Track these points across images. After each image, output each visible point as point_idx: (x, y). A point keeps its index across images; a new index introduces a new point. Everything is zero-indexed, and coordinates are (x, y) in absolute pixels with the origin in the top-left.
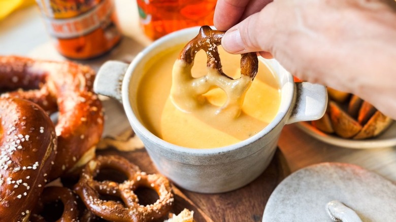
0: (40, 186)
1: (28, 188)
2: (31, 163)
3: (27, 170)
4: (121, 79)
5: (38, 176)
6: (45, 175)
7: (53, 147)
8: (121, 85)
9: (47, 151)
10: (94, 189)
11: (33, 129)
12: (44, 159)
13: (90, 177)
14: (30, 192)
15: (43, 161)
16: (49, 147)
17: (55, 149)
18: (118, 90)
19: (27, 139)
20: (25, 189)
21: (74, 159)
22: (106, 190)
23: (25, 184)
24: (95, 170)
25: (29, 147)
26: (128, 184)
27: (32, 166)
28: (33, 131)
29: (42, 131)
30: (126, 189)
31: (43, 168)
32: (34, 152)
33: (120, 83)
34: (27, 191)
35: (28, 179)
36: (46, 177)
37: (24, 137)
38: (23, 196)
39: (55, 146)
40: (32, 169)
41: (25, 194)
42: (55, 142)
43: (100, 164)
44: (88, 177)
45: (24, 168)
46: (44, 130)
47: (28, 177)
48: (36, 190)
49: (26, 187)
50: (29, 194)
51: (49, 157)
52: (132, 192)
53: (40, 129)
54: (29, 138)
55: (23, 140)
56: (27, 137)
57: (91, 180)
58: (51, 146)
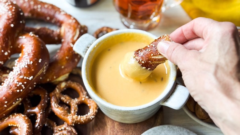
0: (30, 88)
1: (24, 88)
2: (29, 76)
3: (26, 79)
4: (89, 46)
5: (31, 83)
6: (35, 83)
7: (44, 70)
8: (87, 50)
9: (40, 72)
10: (58, 98)
11: (36, 59)
12: (37, 75)
13: (59, 91)
14: (24, 90)
15: (36, 76)
16: (41, 70)
17: (44, 71)
18: (85, 52)
19: (31, 64)
20: (22, 88)
21: (55, 77)
22: (64, 100)
23: (23, 86)
24: (63, 88)
25: (31, 68)
26: (76, 100)
27: (29, 78)
28: (36, 60)
29: (40, 61)
30: (74, 103)
31: (35, 80)
32: (32, 71)
33: (87, 49)
34: (23, 90)
35: (25, 84)
36: (35, 85)
37: (30, 62)
38: (20, 91)
39: (45, 70)
40: (29, 79)
41: (21, 90)
42: (46, 68)
43: (67, 85)
44: (57, 91)
45: (25, 78)
46: (41, 61)
47: (25, 83)
48: (28, 90)
49: (23, 87)
50: (24, 91)
51: (40, 75)
52: (76, 105)
53: (39, 60)
54: (32, 64)
55: (29, 63)
56: (32, 62)
57: (59, 93)
58: (42, 70)
